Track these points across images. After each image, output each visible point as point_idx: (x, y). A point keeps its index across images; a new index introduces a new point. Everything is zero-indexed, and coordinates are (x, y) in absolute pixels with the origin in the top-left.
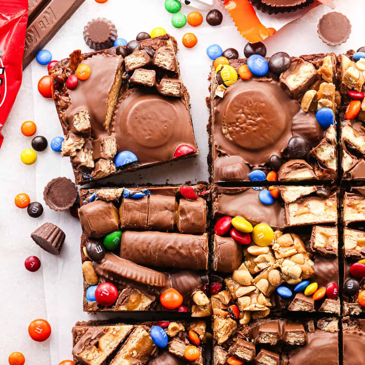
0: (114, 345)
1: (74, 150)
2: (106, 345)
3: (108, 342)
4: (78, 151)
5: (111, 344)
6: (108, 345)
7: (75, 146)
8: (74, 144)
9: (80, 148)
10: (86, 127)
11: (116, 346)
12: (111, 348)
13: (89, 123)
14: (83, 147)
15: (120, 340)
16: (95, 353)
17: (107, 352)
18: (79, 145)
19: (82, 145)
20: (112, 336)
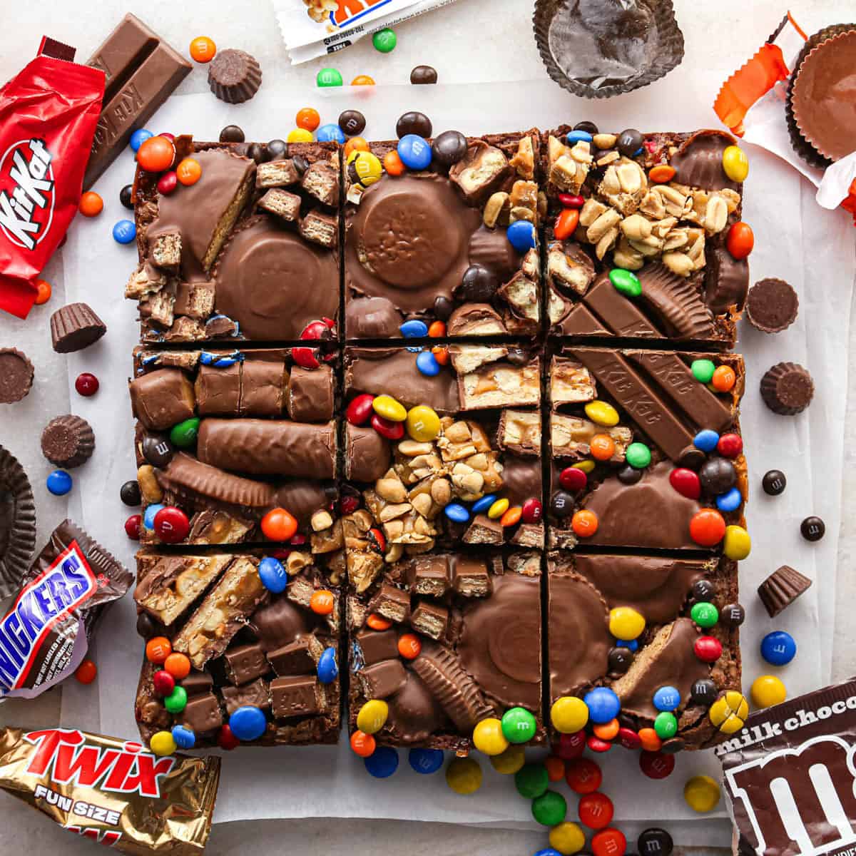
0: (201, 586)
1: (146, 292)
2: (187, 586)
3: (191, 582)
4: (152, 294)
5: (196, 585)
6: (190, 586)
7: (149, 286)
8: (148, 283)
9: (156, 290)
10: (172, 262)
11: (203, 587)
12: (195, 591)
13: (178, 255)
14: (162, 291)
15: (209, 578)
16: (169, 600)
17: (189, 596)
18: (157, 285)
19: (161, 287)
20: (197, 573)
